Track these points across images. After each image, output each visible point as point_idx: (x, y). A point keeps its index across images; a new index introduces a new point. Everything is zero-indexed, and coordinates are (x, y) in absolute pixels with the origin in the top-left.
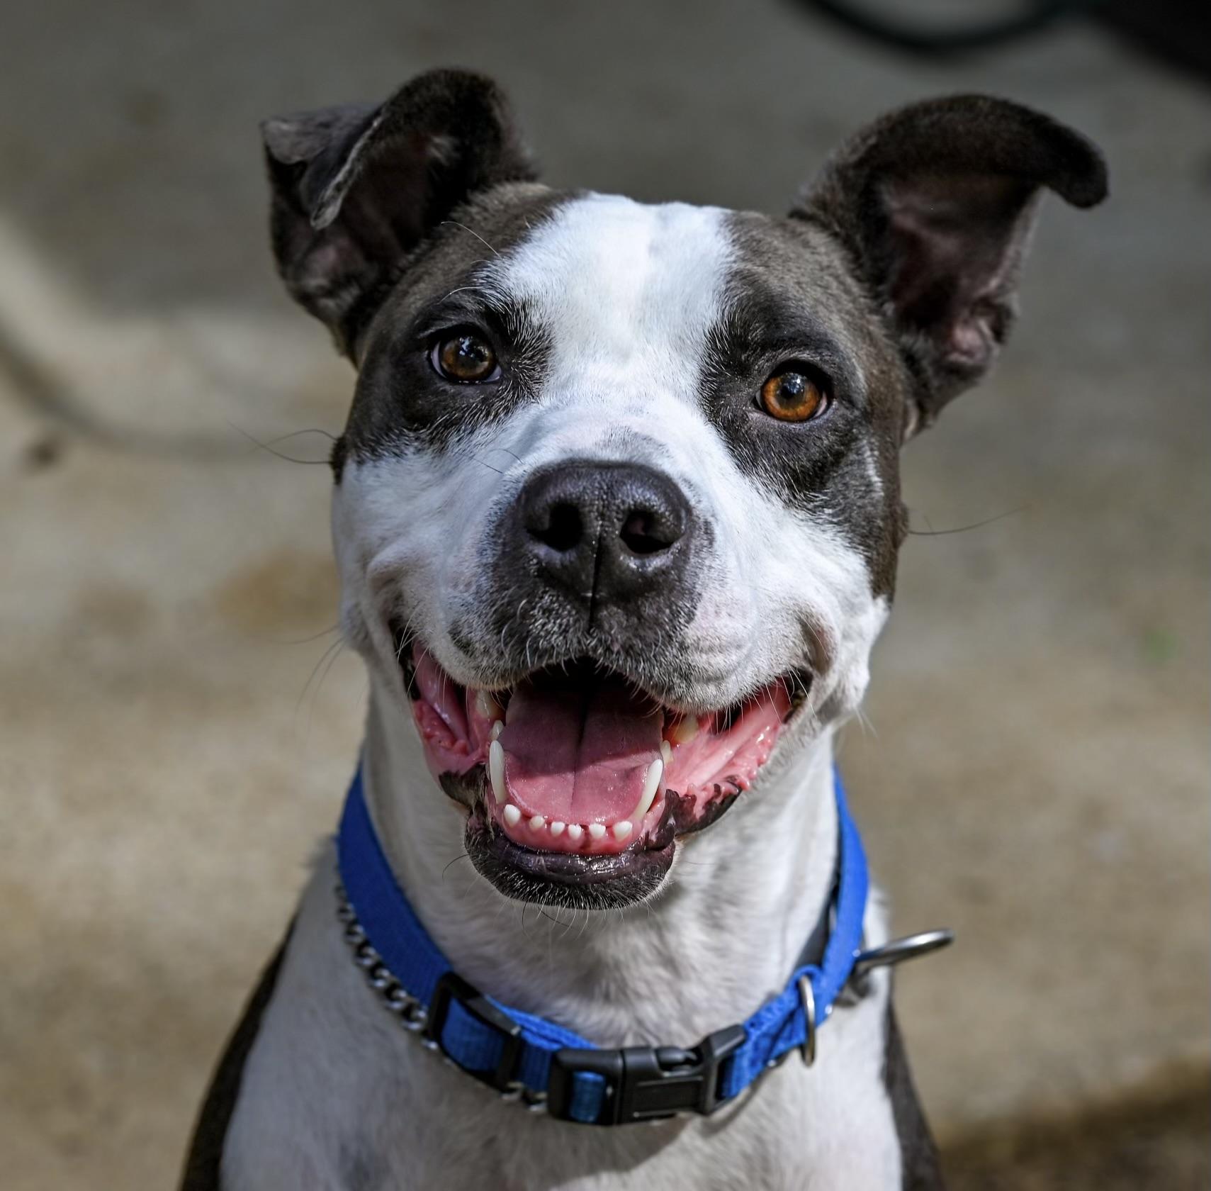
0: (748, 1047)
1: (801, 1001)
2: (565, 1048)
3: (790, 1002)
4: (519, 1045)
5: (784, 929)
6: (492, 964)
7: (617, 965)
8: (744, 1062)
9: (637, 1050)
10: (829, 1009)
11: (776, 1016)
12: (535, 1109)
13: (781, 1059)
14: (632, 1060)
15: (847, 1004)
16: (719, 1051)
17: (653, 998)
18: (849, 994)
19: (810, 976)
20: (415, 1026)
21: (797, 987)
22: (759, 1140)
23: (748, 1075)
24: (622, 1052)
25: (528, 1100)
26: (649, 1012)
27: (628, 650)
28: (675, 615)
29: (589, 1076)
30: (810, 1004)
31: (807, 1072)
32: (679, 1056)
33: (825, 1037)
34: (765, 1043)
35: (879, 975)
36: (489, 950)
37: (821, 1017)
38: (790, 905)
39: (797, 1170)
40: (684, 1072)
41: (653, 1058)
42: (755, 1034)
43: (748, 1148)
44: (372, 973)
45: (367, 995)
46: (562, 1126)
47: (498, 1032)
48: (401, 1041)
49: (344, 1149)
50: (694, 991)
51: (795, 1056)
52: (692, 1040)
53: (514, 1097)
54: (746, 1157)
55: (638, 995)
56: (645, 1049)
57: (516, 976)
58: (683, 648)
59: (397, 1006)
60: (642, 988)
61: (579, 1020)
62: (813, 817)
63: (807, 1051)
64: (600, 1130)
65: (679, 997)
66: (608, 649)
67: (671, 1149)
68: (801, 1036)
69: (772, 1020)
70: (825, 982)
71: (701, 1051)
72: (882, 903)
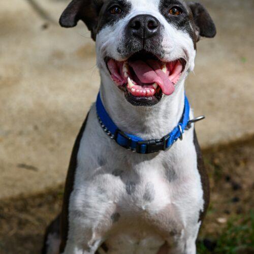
0: (171, 138)
1: (179, 129)
2: (139, 141)
3: (177, 129)
4: (131, 141)
5: (177, 118)
6: (125, 128)
7: (149, 127)
8: (170, 141)
9: (151, 140)
10: (184, 131)
11: (175, 133)
12: (134, 151)
13: (176, 140)
14: (151, 142)
15: (187, 129)
16: (166, 139)
17: (155, 132)
18: (187, 128)
19: (180, 125)
20: (112, 137)
21: (178, 127)
22: (173, 154)
23: (171, 143)
24: (149, 141)
25: (132, 150)
26: (154, 134)
27: (151, 47)
28: (159, 40)
29: (144, 145)
30: (181, 130)
31: (181, 142)
32: (159, 141)
33: (184, 135)
34: (173, 137)
35: (192, 124)
36: (125, 126)
37: (183, 132)
38: (178, 114)
39: (180, 159)
40: (160, 143)
41: (154, 141)
42: (172, 135)
43: (171, 155)
44: (104, 128)
45: (103, 132)
46: (138, 154)
47: (127, 138)
48: (109, 140)
49: (98, 158)
50: (162, 130)
51: (179, 139)
52: (161, 138)
53: (130, 149)
54: (170, 157)
55: (152, 132)
56: (153, 140)
57: (130, 130)
58: (162, 47)
59: (108, 134)
60: (153, 131)
61: (141, 137)
62: (181, 99)
63: (181, 138)
64: (145, 155)
65: (159, 131)
66: (148, 47)
67: (157, 156)
68: (180, 135)
69: (174, 133)
70: (183, 126)
71: (163, 139)
72: (192, 111)
